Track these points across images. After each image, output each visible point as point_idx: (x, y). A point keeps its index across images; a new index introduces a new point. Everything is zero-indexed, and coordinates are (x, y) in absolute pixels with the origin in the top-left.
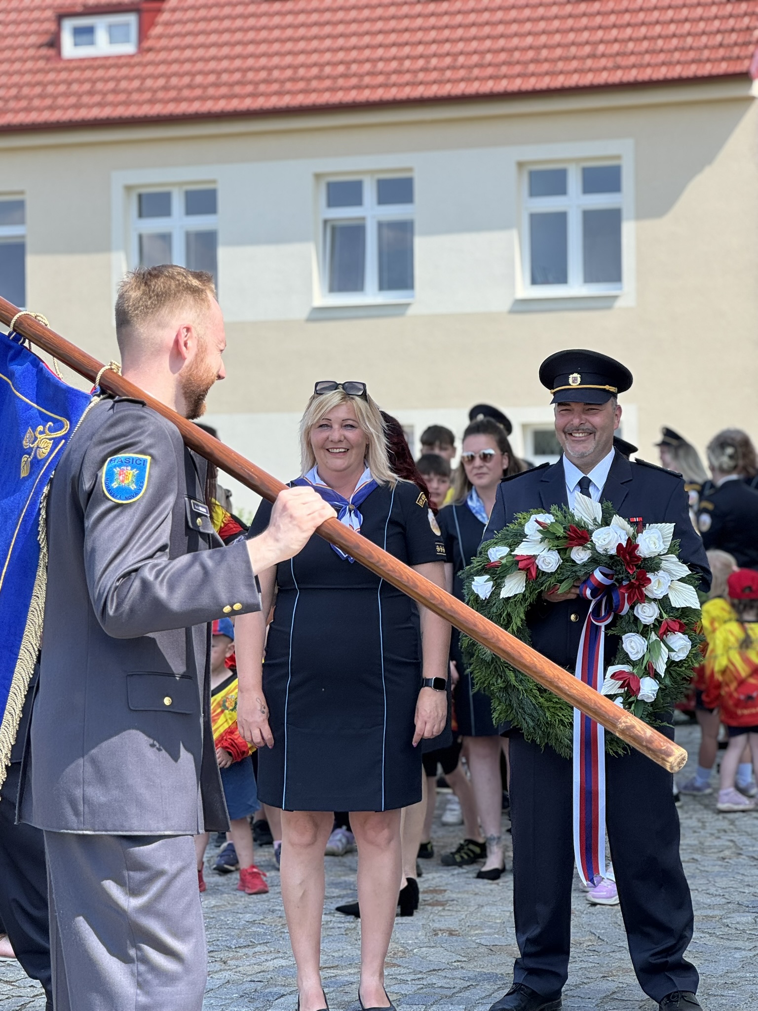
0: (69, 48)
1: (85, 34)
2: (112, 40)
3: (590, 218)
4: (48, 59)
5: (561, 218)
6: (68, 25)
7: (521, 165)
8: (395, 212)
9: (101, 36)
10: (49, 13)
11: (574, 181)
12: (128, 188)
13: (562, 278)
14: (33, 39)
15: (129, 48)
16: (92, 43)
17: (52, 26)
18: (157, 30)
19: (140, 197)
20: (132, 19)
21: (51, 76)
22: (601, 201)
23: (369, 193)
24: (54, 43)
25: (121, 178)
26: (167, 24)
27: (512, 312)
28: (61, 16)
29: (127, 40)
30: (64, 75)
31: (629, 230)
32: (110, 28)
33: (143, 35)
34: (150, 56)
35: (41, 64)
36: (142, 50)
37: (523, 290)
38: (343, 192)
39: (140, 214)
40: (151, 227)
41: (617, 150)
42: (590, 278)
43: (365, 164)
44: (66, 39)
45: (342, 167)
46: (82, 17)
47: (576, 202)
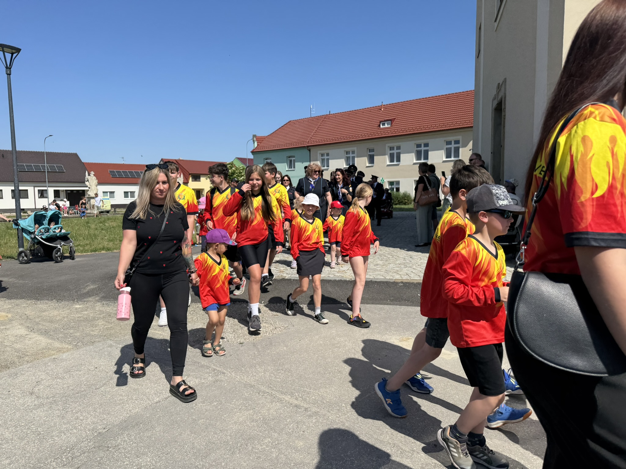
0: (381, 126)
2: (387, 125)
3: (455, 148)
4: (378, 128)
5: (451, 148)
6: (381, 123)
7: (445, 141)
8: (426, 148)
10: (379, 121)
11: (453, 143)
12: (388, 146)
13: (450, 157)
14: (377, 125)
15: (390, 126)
16: (385, 125)
17: (379, 123)
18: (394, 123)
19: (390, 148)
20: (390, 122)
21: (378, 131)
22: (457, 146)
23: (423, 145)
24: (379, 126)
25: (387, 145)
26: (396, 122)
27: (442, 162)
28: (380, 122)
30: (380, 130)
31: (461, 149)
32: (387, 123)
33: (391, 124)
34: (392, 127)
35: (377, 129)
36: (391, 126)
37: (445, 159)
38: (419, 146)
39: (390, 150)
40: (392, 152)
41: (459, 138)
42: (455, 157)
43: (422, 141)
44: (381, 125)
45: (419, 142)
46: (383, 122)
47: (453, 146)
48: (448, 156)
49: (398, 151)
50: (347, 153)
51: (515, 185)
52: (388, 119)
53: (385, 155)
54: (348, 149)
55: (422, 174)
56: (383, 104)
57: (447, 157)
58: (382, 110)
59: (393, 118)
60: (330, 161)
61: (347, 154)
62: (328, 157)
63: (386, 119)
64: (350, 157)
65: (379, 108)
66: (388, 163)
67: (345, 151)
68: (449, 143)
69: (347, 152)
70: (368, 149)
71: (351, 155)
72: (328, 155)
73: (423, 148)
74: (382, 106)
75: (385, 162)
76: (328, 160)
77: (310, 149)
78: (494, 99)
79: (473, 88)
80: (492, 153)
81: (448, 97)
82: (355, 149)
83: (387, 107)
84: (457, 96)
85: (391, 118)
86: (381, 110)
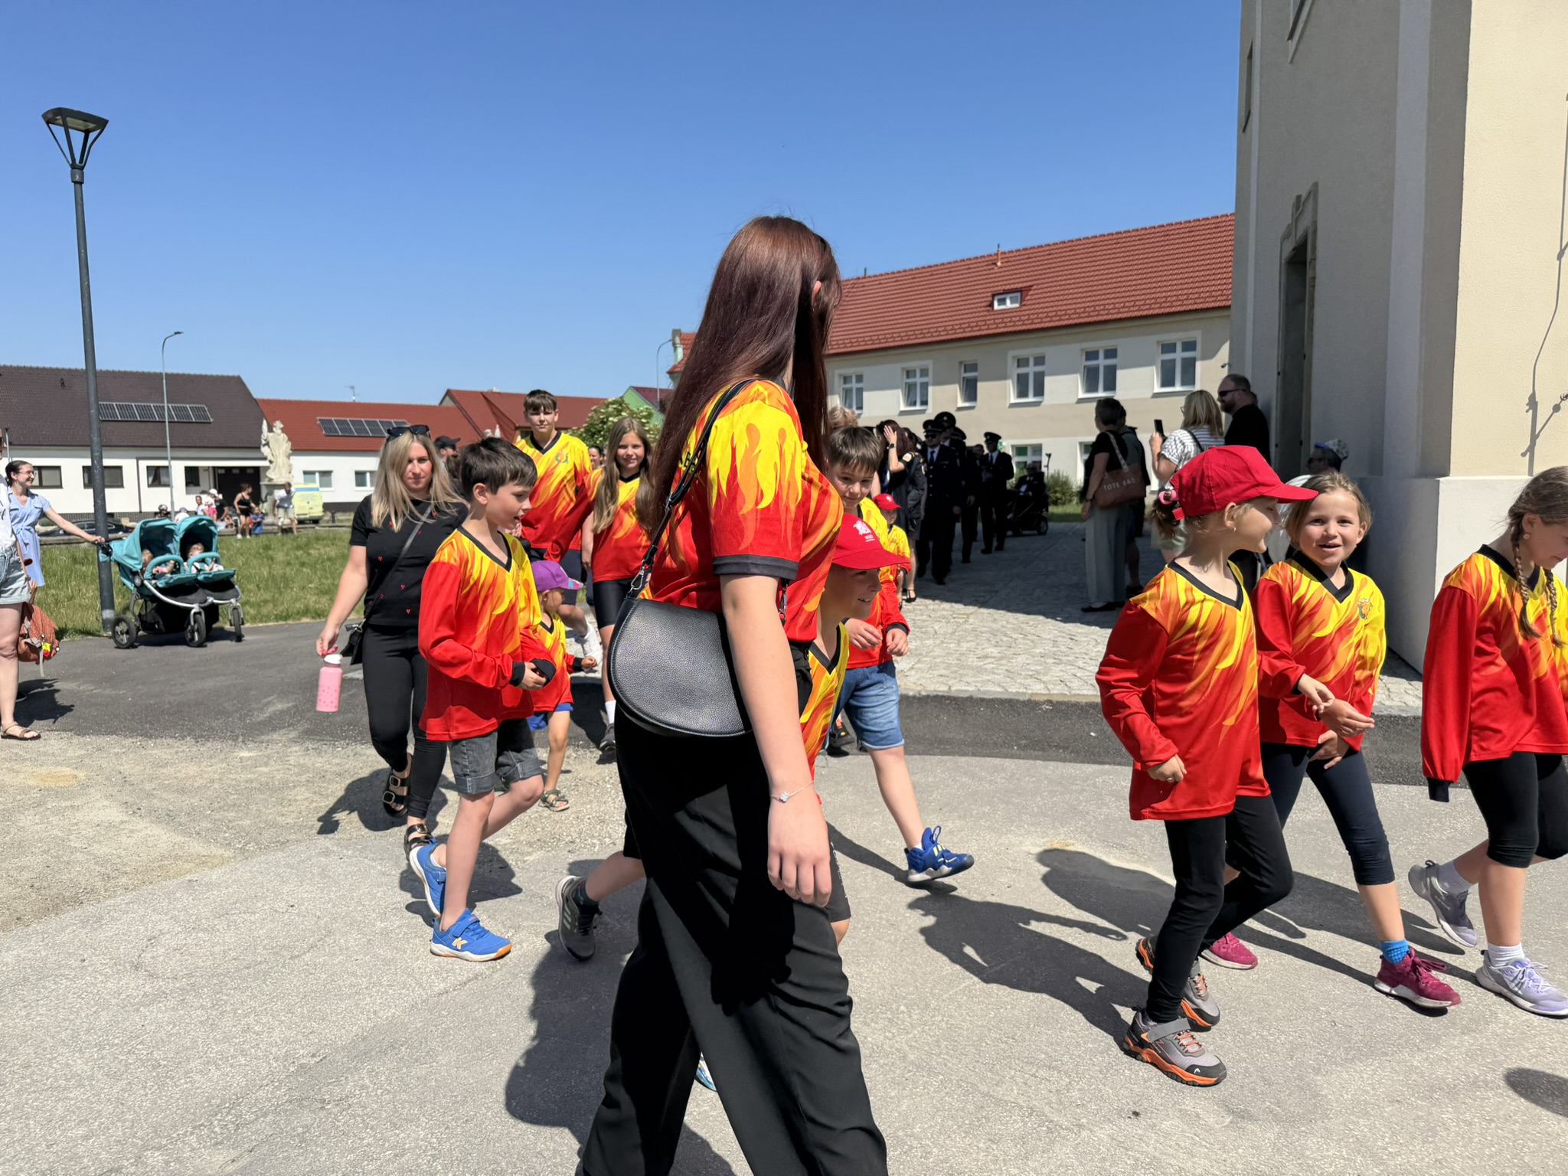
0: (996, 306)
1: (1002, 301)
2: (1011, 303)
3: (1184, 360)
4: (988, 311)
5: (1173, 361)
6: (996, 298)
7: (1158, 342)
8: (1110, 362)
9: (1008, 301)
10: (990, 294)
11: (1179, 347)
12: (1014, 357)
13: (1172, 384)
14: (985, 304)
15: (1017, 305)
16: (1005, 304)
17: (990, 299)
18: (1029, 297)
19: (1018, 360)
20: (1019, 294)
21: (989, 317)
22: (1189, 354)
23: (1101, 355)
24: (991, 305)
25: (1011, 353)
26: (1033, 295)
27: (1152, 397)
28: (993, 296)
29: (1016, 302)
30: (993, 317)
31: (1199, 365)
32: (1011, 298)
33: (1022, 300)
34: (1023, 308)
35: (985, 313)
36: (1021, 305)
37: (1158, 389)
38: (1092, 355)
39: (1018, 366)
40: (1023, 370)
41: (1196, 335)
42: (1183, 384)
43: (1100, 345)
44: (996, 303)
45: (1091, 346)
46: (1002, 295)
47: (1179, 355)
48: (1167, 380)
49: (1039, 369)
51: (1341, 456)
52: (1012, 286)
53: (1003, 377)
54: (910, 365)
55: (1105, 429)
56: (1002, 249)
57: (1163, 385)
58: (999, 264)
59: (1025, 284)
60: (866, 395)
61: (908, 377)
62: (860, 385)
63: (1008, 287)
64: (915, 385)
65: (991, 261)
66: (1013, 399)
67: (903, 369)
68: (1169, 348)
69: (908, 373)
70: (961, 363)
71: (918, 380)
72: (860, 378)
73: (1102, 362)
74: (997, 254)
75: (1006, 396)
76: (860, 391)
78: (1286, 236)
79: (1232, 210)
80: (1279, 373)
81: (1166, 233)
82: (929, 363)
83: (1007, 257)
84: (1192, 228)
85: (1020, 285)
86: (995, 264)
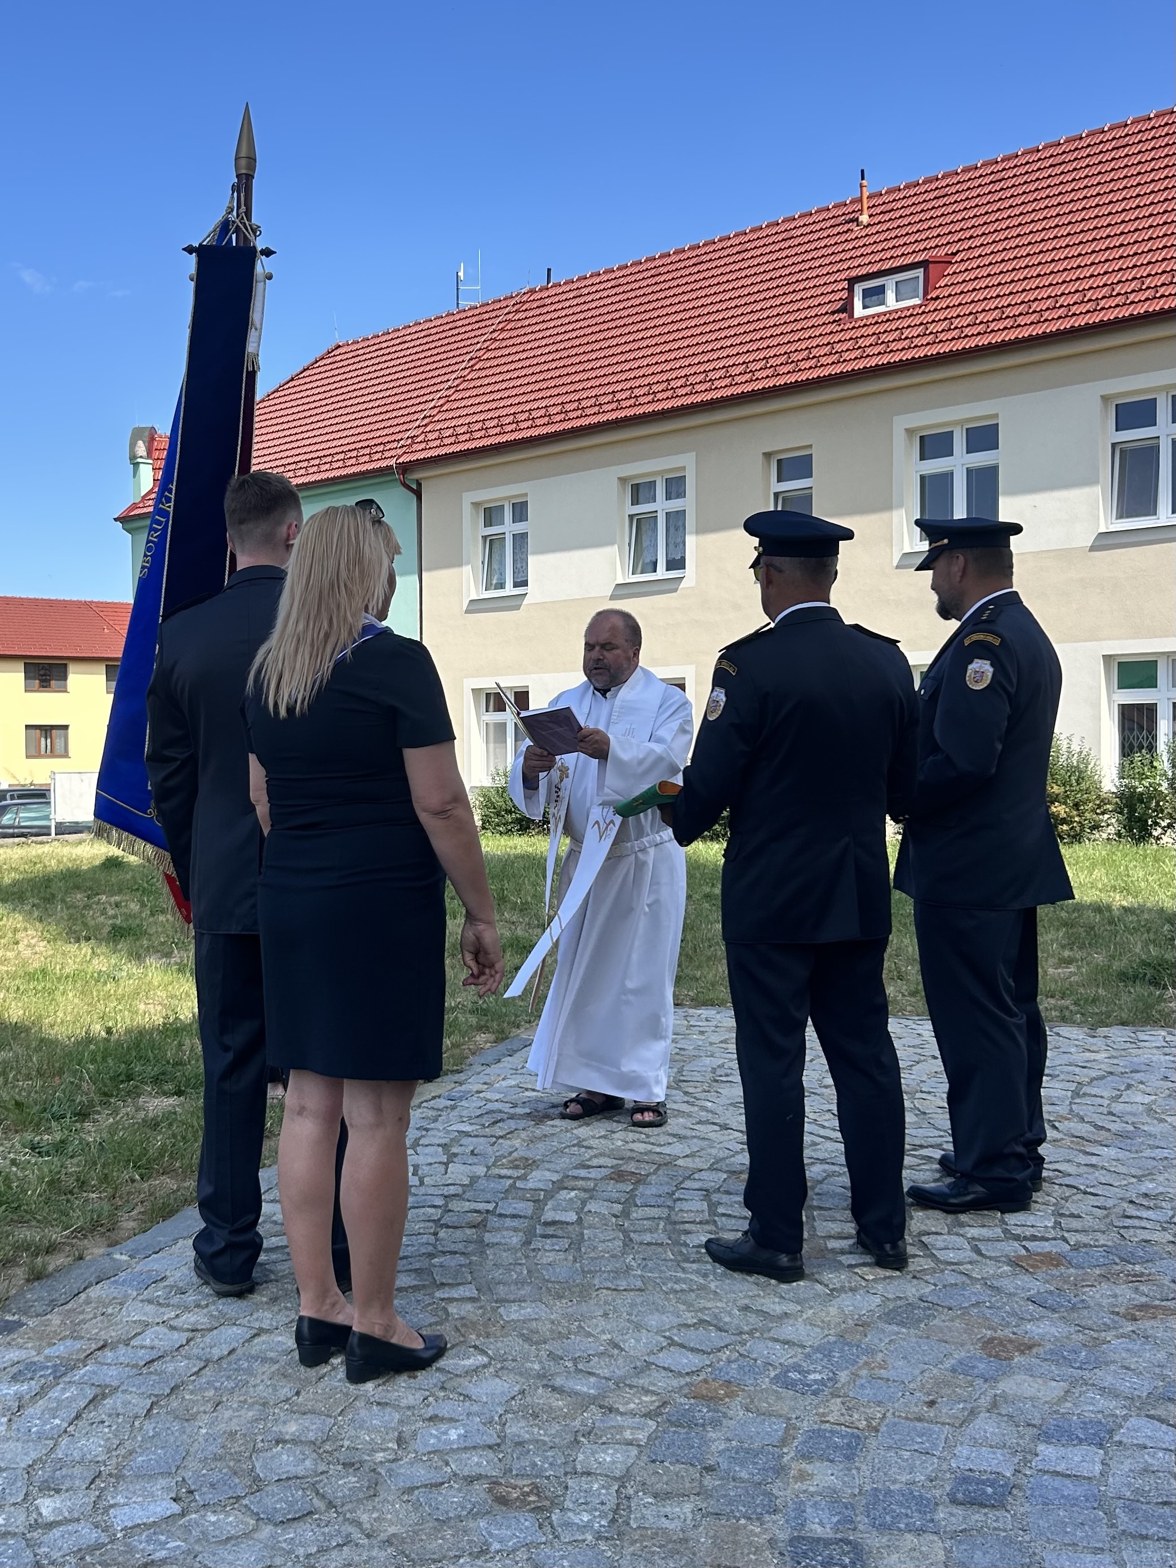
0: (859, 311)
1: (874, 294)
2: (900, 297)
4: (838, 323)
6: (858, 289)
9: (890, 295)
10: (844, 284)
12: (911, 432)
14: (829, 307)
15: (917, 301)
16: (883, 303)
18: (946, 279)
19: (922, 439)
20: (920, 272)
21: (841, 336)
24: (847, 308)
25: (904, 422)
26: (956, 273)
28: (852, 281)
29: (912, 294)
30: (852, 334)
32: (899, 285)
33: (930, 287)
34: (936, 304)
35: (832, 327)
36: (928, 300)
38: (1134, 413)
39: (922, 458)
40: (935, 466)
43: (1158, 380)
45: (1132, 386)
46: (873, 279)
49: (981, 459)
50: (640, 491)
52: (901, 261)
53: (883, 503)
54: (639, 469)
58: (864, 219)
59: (938, 252)
61: (635, 501)
63: (889, 264)
64: (652, 518)
65: (841, 216)
67: (623, 480)
69: (636, 489)
70: (768, 455)
71: (661, 506)
72: (520, 511)
73: (1166, 431)
74: (855, 201)
75: (890, 538)
76: (523, 542)
77: (419, 485)
82: (687, 463)
83: (892, 202)
85: (922, 256)
86: (855, 220)
